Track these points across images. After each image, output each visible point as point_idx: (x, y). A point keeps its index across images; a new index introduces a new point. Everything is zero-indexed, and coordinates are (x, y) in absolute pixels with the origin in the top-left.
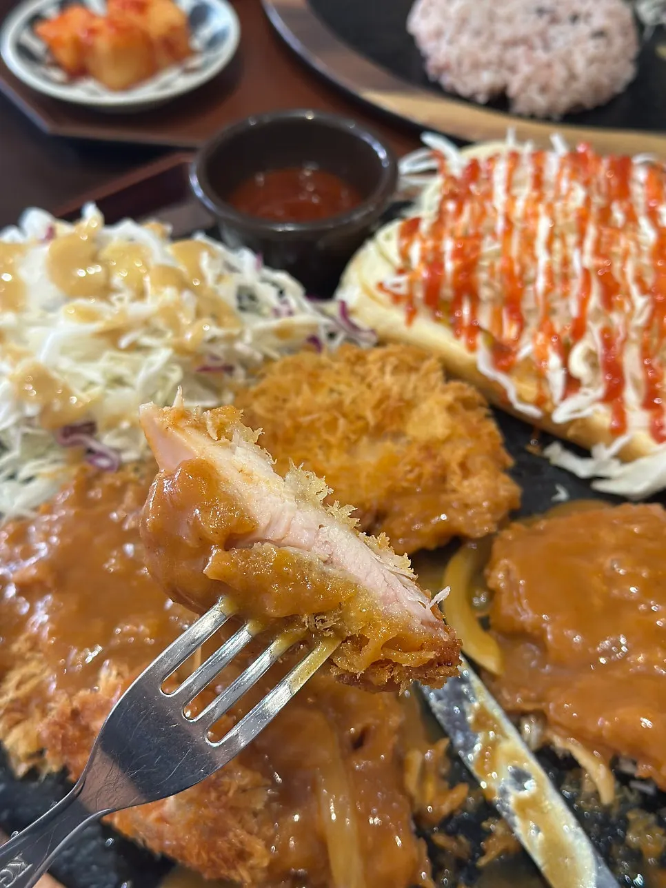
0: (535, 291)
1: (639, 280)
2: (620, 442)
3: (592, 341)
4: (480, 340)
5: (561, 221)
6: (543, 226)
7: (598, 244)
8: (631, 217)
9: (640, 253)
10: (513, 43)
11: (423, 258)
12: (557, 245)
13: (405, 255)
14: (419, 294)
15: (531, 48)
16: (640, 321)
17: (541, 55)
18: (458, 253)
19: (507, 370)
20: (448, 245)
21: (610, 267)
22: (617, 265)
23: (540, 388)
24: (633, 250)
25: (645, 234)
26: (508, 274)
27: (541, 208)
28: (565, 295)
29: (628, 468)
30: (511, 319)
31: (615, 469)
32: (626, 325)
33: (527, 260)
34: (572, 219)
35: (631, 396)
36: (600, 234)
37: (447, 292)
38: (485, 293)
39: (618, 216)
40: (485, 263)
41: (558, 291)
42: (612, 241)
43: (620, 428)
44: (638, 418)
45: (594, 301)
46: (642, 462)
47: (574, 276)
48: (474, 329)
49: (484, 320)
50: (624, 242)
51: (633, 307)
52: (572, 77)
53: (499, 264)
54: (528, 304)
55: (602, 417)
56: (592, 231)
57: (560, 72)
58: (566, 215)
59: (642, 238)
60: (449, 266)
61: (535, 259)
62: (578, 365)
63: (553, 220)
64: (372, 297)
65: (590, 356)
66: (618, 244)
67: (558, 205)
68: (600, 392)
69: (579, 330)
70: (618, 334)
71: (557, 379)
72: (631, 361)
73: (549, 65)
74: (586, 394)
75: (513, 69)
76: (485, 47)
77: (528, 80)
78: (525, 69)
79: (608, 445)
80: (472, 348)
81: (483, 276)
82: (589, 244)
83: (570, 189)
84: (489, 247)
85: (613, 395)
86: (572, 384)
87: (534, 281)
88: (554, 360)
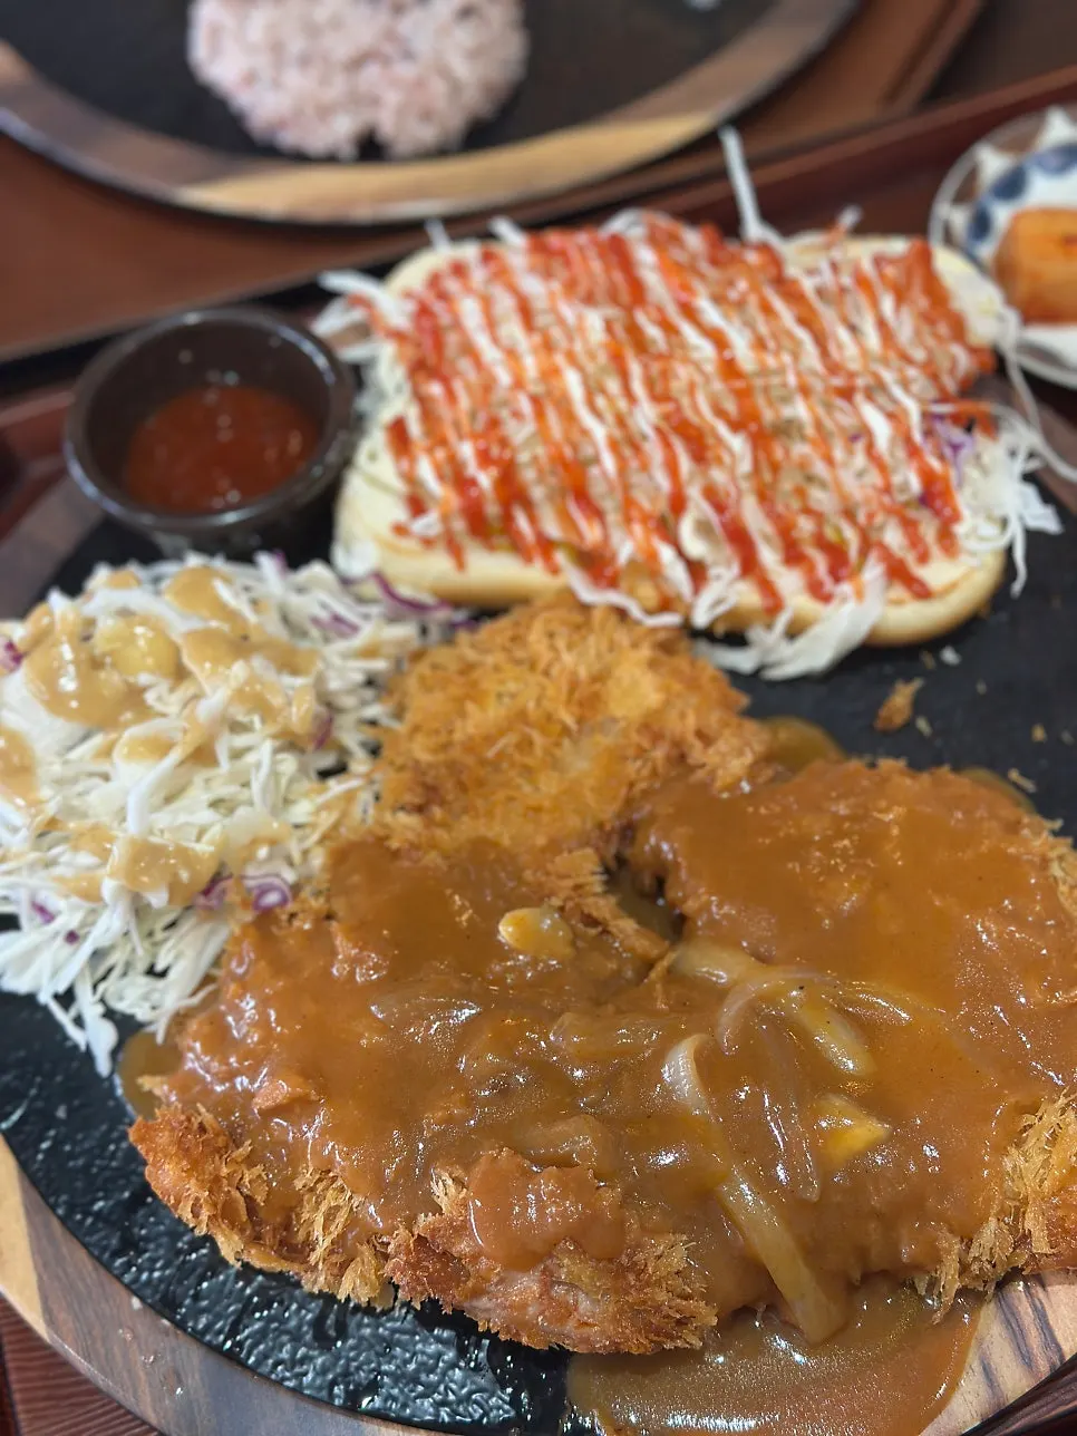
0: (604, 474)
1: (720, 412)
2: (782, 621)
3: (698, 507)
4: (561, 558)
5: (591, 368)
6: (573, 382)
7: (649, 383)
8: (669, 328)
9: (707, 379)
10: (357, 63)
11: (441, 477)
12: (601, 402)
13: (411, 479)
14: (459, 525)
15: (386, 61)
16: (745, 466)
17: (405, 71)
18: (484, 458)
19: (612, 583)
20: (467, 451)
21: (679, 409)
22: (685, 402)
23: (657, 587)
24: (698, 379)
25: (697, 348)
26: (559, 461)
27: (560, 359)
28: (645, 467)
29: (801, 643)
30: (588, 518)
31: (786, 650)
32: (733, 478)
33: (576, 436)
34: (603, 358)
35: (769, 556)
36: (646, 367)
37: (492, 510)
38: (537, 493)
39: (653, 332)
40: (524, 457)
41: (634, 464)
42: (666, 375)
43: (774, 604)
44: (789, 582)
45: (685, 464)
46: (815, 631)
47: (645, 437)
48: (546, 546)
49: (553, 529)
50: (683, 373)
51: (732, 454)
52: (455, 87)
53: (540, 451)
54: (597, 489)
55: (746, 595)
56: (635, 369)
57: (438, 88)
58: (592, 356)
59: (695, 355)
60: (485, 480)
61: (585, 433)
62: (695, 547)
63: (580, 369)
64: (397, 550)
65: (703, 528)
66: (677, 377)
67: (578, 347)
68: (736, 569)
69: (678, 504)
70: (728, 494)
71: (678, 574)
72: (754, 518)
73: (420, 84)
74: (718, 577)
75: (375, 101)
76: (324, 81)
77: (401, 112)
78: (392, 98)
79: (769, 627)
80: (555, 570)
81: (529, 475)
82: (638, 387)
83: (580, 318)
84: (520, 432)
85: (749, 565)
86: (697, 571)
87: (596, 460)
88: (666, 553)
